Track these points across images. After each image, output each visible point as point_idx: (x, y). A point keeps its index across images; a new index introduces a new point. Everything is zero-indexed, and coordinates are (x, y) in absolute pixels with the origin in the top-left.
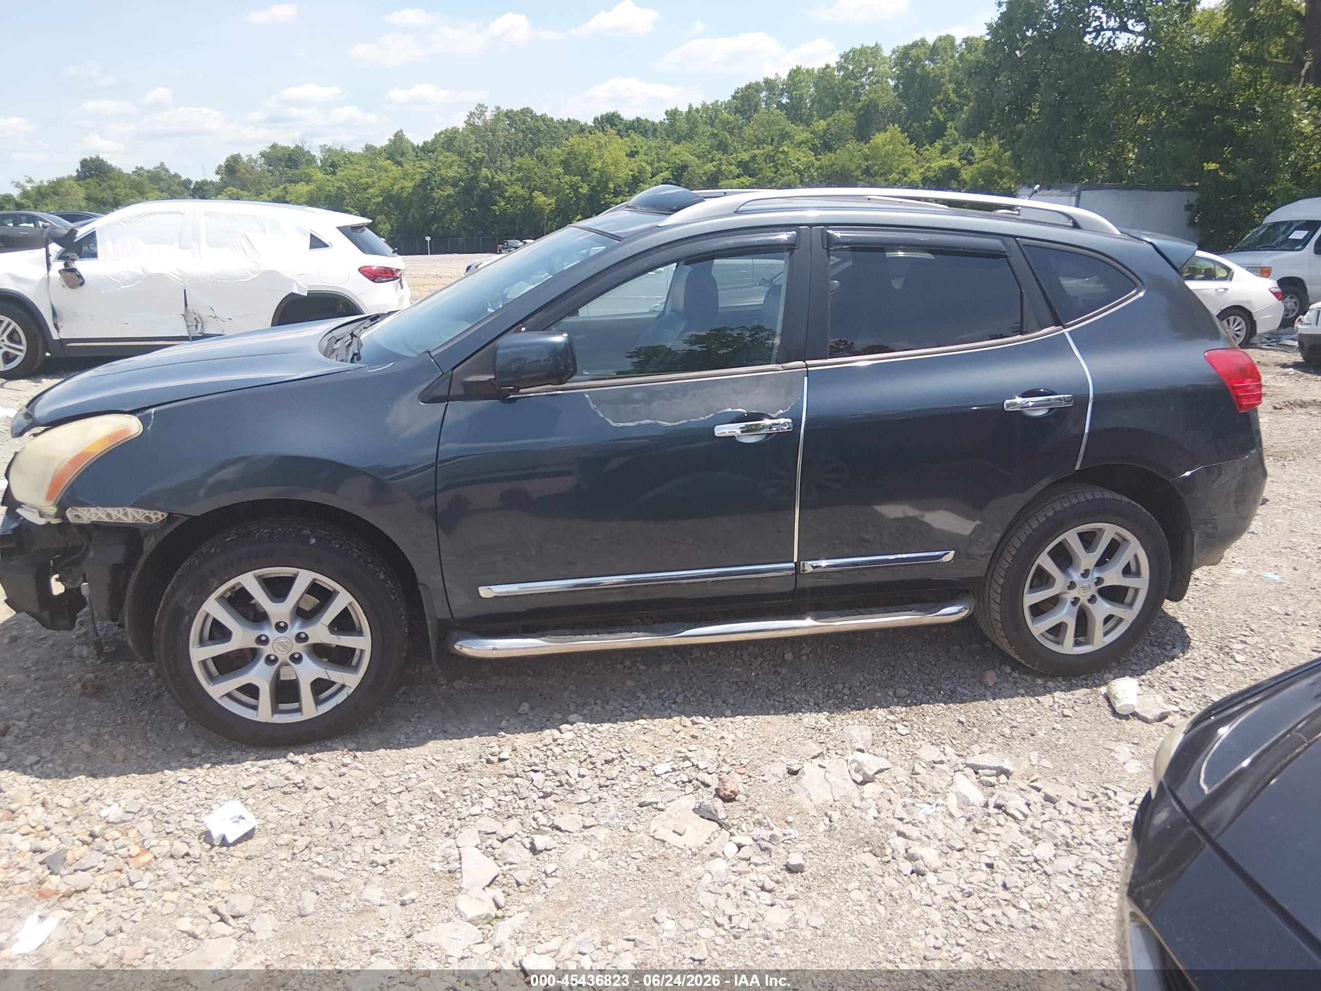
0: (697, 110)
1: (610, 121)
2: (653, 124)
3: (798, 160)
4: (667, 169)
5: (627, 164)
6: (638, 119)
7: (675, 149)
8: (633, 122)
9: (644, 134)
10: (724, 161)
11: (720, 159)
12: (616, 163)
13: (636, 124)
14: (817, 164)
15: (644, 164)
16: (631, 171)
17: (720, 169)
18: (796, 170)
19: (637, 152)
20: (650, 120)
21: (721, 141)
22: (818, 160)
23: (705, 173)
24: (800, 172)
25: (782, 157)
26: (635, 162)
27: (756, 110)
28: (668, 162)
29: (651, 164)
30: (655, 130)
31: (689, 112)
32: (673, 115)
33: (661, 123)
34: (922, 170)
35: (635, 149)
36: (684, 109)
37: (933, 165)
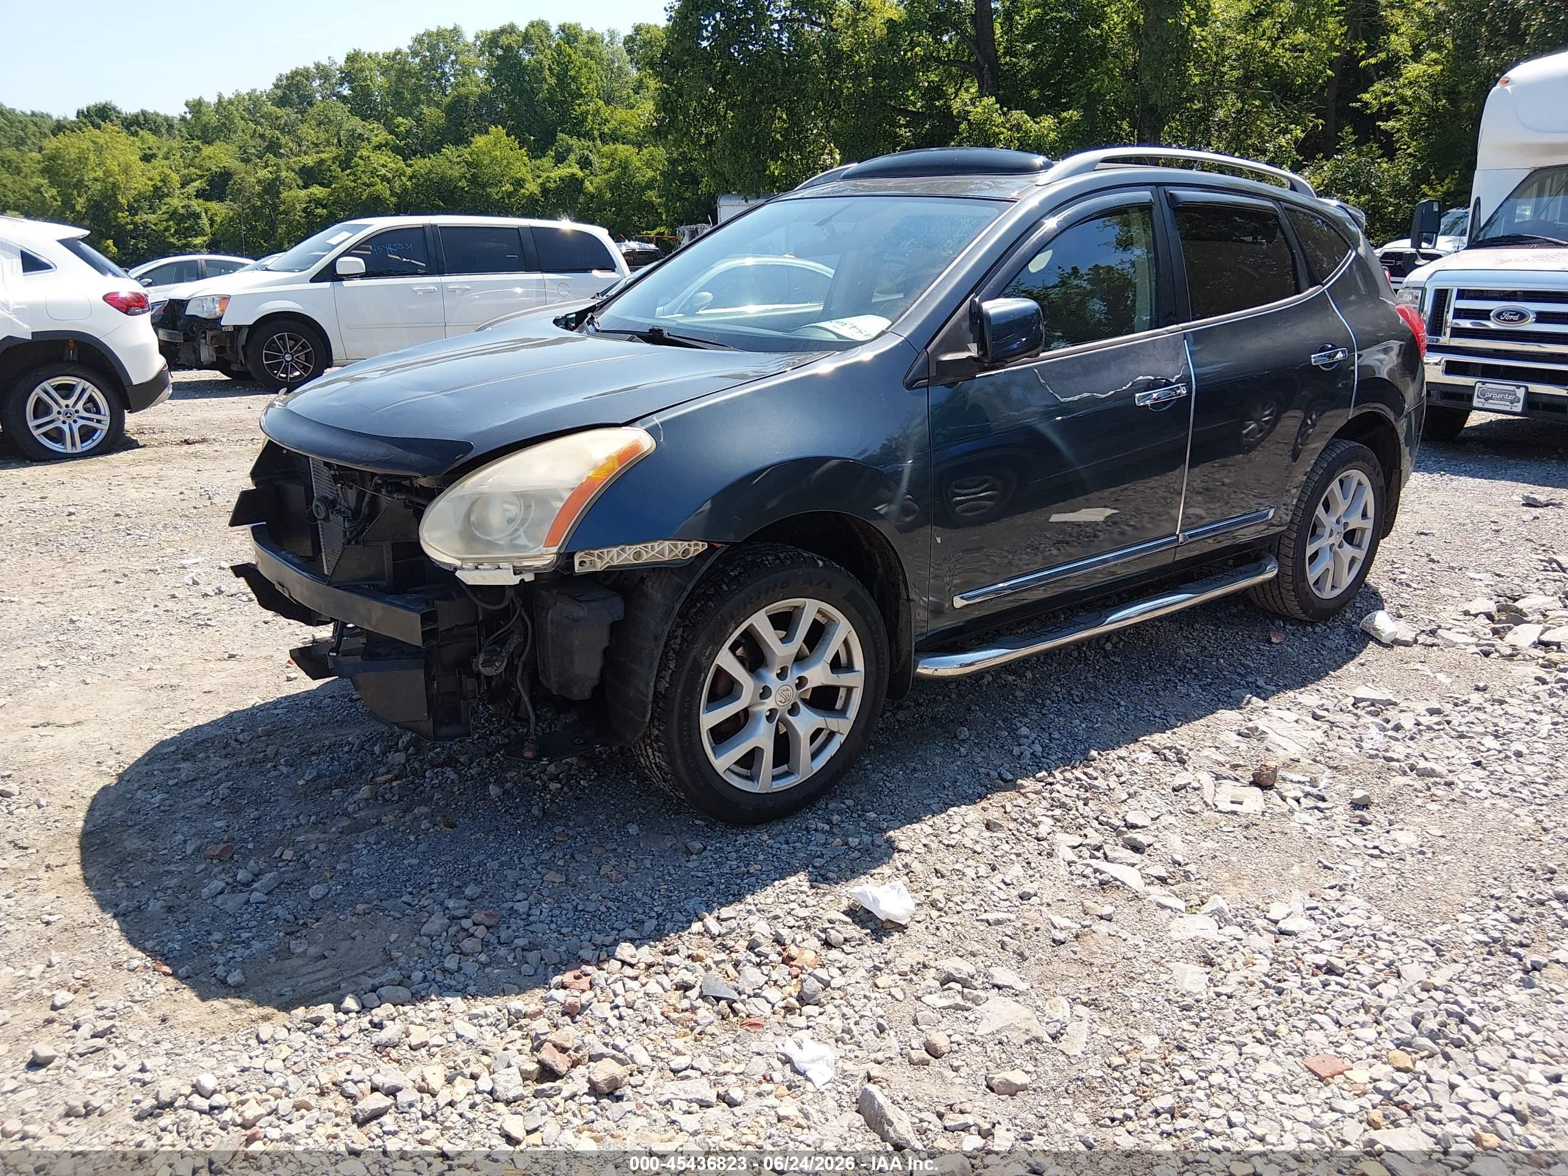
0: (231, 102)
1: (99, 115)
2: (166, 119)
3: (384, 166)
4: (201, 177)
5: (143, 171)
6: (144, 113)
7: (207, 151)
8: (137, 116)
9: (155, 131)
10: (283, 166)
11: (277, 165)
12: (126, 170)
13: (141, 118)
14: (409, 171)
15: (168, 171)
16: (151, 179)
17: (278, 178)
18: (384, 178)
19: (154, 156)
20: (162, 113)
21: (271, 142)
22: (411, 166)
23: (259, 182)
24: (389, 181)
25: (361, 162)
26: (154, 168)
27: (311, 104)
28: (200, 167)
29: (178, 171)
30: (171, 126)
31: (220, 102)
32: (196, 107)
33: (183, 119)
34: (540, 181)
35: (148, 152)
36: (211, 99)
37: (552, 175)
